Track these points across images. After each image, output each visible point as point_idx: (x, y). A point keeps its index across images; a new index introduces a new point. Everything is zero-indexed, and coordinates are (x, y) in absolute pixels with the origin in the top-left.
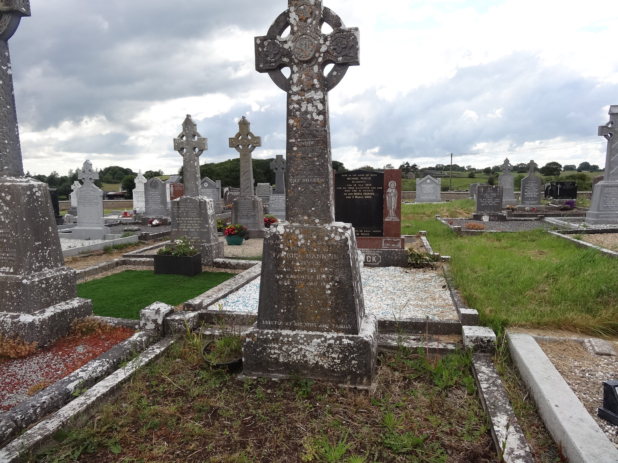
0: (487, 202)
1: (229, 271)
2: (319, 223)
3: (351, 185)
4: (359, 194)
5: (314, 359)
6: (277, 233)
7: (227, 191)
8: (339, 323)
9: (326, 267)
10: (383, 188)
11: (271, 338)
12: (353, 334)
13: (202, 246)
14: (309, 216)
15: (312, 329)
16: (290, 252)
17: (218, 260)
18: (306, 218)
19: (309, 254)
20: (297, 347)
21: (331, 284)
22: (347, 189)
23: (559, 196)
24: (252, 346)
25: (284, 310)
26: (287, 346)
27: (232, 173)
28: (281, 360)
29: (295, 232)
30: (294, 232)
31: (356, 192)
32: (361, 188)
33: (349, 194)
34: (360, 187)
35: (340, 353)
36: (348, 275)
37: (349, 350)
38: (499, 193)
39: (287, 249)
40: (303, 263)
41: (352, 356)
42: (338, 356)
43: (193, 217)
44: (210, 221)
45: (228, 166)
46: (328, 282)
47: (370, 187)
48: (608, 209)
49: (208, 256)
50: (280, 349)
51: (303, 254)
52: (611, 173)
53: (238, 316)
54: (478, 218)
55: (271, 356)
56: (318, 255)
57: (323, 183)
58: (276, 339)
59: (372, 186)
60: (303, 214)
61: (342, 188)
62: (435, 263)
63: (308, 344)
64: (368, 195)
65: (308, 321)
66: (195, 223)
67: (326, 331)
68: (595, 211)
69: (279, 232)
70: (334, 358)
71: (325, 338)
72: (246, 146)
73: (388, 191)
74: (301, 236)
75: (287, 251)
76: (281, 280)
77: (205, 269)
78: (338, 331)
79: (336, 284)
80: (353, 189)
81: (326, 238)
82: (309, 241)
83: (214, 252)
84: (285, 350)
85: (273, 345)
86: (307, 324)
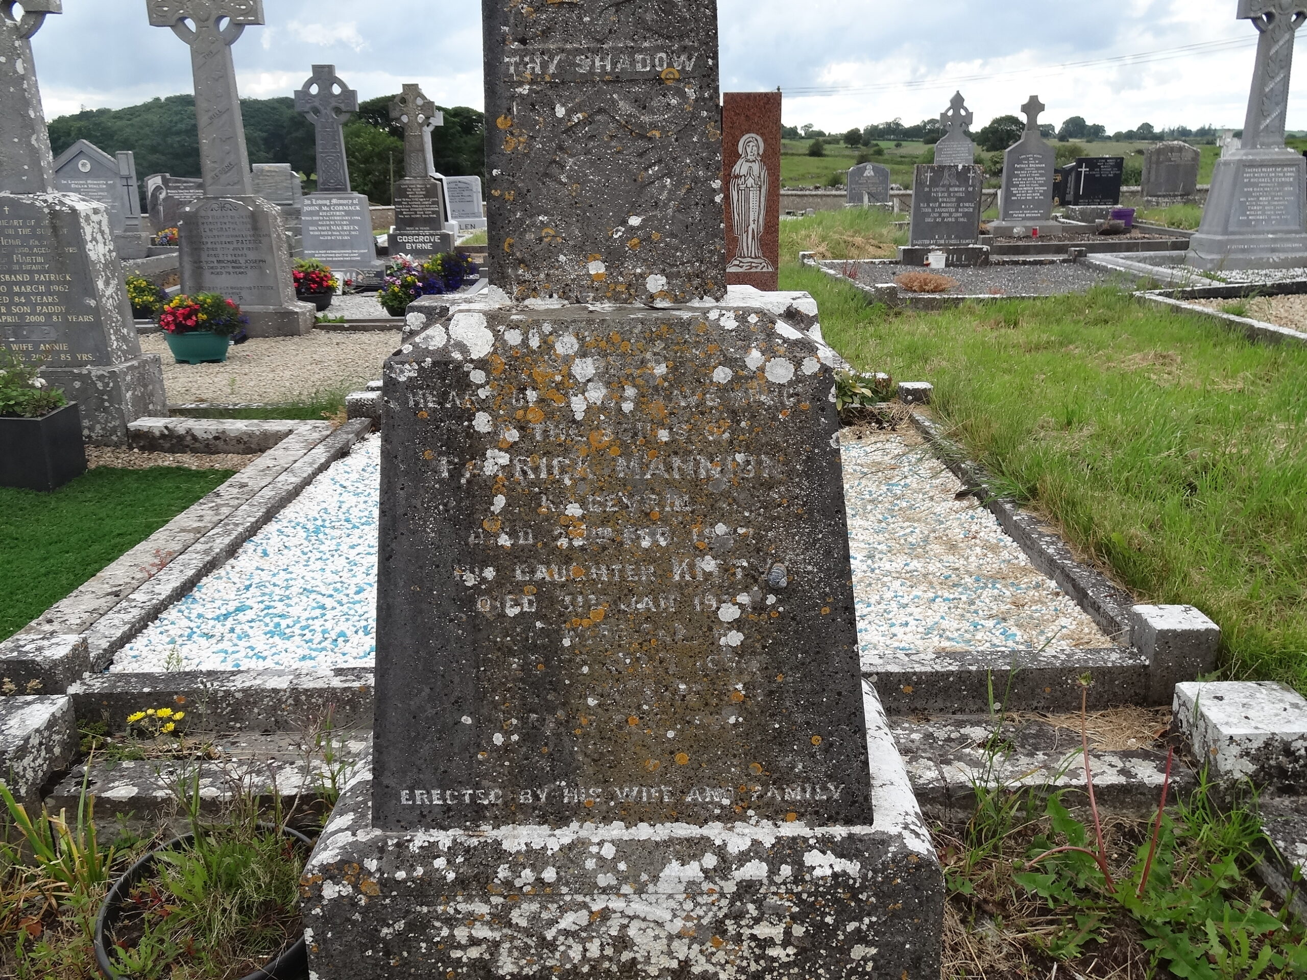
0: (940, 213)
1: (190, 461)
2: (664, 294)
5: (670, 954)
6: (457, 356)
7: (158, 188)
8: (782, 780)
9: (722, 518)
11: (451, 876)
12: (848, 822)
13: (80, 376)
14: (614, 258)
15: (653, 815)
16: (529, 453)
17: (145, 423)
18: (596, 268)
19: (627, 454)
20: (585, 906)
21: (743, 598)
23: (1082, 197)
24: (357, 916)
25: (507, 734)
26: (535, 907)
27: (169, 140)
28: (506, 966)
29: (551, 347)
30: (547, 346)
35: (794, 917)
36: (828, 553)
37: (837, 900)
38: (973, 186)
39: (512, 435)
40: (602, 504)
41: (851, 926)
42: (788, 932)
43: (30, 272)
44: (100, 284)
45: (153, 118)
46: (727, 591)
48: (1249, 229)
49: (106, 410)
50: (500, 918)
51: (598, 456)
52: (1262, 127)
53: (252, 696)
54: (915, 258)
55: (456, 954)
56: (676, 462)
57: (685, 77)
60: (582, 251)
62: (883, 405)
63: (640, 891)
65: (631, 780)
66: (42, 294)
67: (718, 818)
68: (1215, 233)
69: (462, 347)
70: (765, 943)
71: (721, 851)
72: (211, 23)
73: (736, 168)
74: (584, 369)
75: (511, 449)
76: (488, 592)
77: (97, 458)
78: (775, 814)
79: (771, 599)
81: (722, 375)
82: (630, 392)
83: (129, 394)
84: (524, 923)
85: (462, 907)
86: (628, 793)
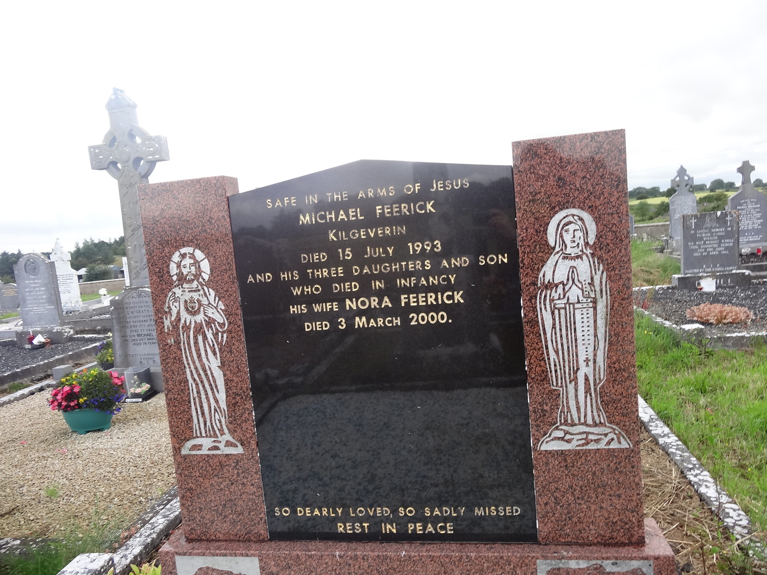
0: (706, 249)
3: (323, 257)
4: (374, 302)
10: (514, 256)
22: (305, 281)
31: (355, 296)
32: (386, 268)
33: (317, 308)
34: (380, 261)
38: (731, 226)
47: (435, 257)
54: (688, 284)
59: (447, 254)
61: (276, 276)
64: (429, 308)
72: (130, 162)
73: (547, 271)
80: (339, 280)
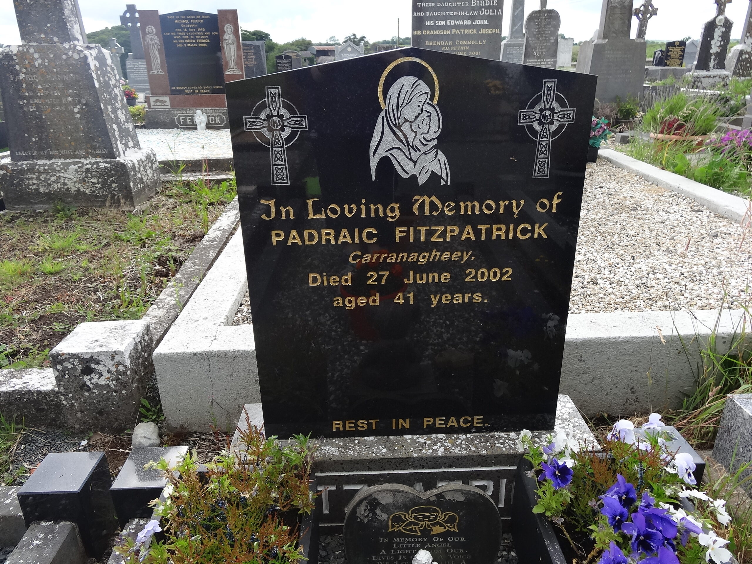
2: (58, 42)
3: (180, 30)
4: (191, 41)
5: (75, 186)
6: (10, 53)
8: (95, 148)
9: (70, 89)
11: (26, 168)
12: (111, 158)
14: (46, 33)
15: (69, 157)
16: (29, 74)
18: (43, 36)
19: (49, 75)
20: (55, 175)
21: (78, 107)
24: (8, 178)
25: (35, 138)
26: (45, 176)
28: (42, 190)
29: (29, 51)
31: (187, 39)
32: (194, 33)
33: (180, 41)
34: (192, 32)
35: (99, 177)
36: (94, 97)
37: (107, 173)
40: (45, 86)
41: (111, 179)
42: (98, 181)
46: (75, 105)
47: (203, 32)
50: (38, 178)
51: (43, 75)
55: (31, 187)
56: (59, 76)
58: (31, 170)
59: (206, 31)
60: (39, 32)
61: (170, 34)
63: (66, 172)
64: (203, 43)
65: (63, 149)
67: (83, 157)
69: (12, 51)
70: (94, 183)
71: (83, 164)
73: (225, 37)
74: (36, 56)
75: (24, 73)
76: (25, 106)
78: (95, 156)
79: (84, 107)
80: (184, 36)
81: (64, 57)
82: (46, 61)
84: (43, 179)
85: (30, 176)
86: (63, 152)
